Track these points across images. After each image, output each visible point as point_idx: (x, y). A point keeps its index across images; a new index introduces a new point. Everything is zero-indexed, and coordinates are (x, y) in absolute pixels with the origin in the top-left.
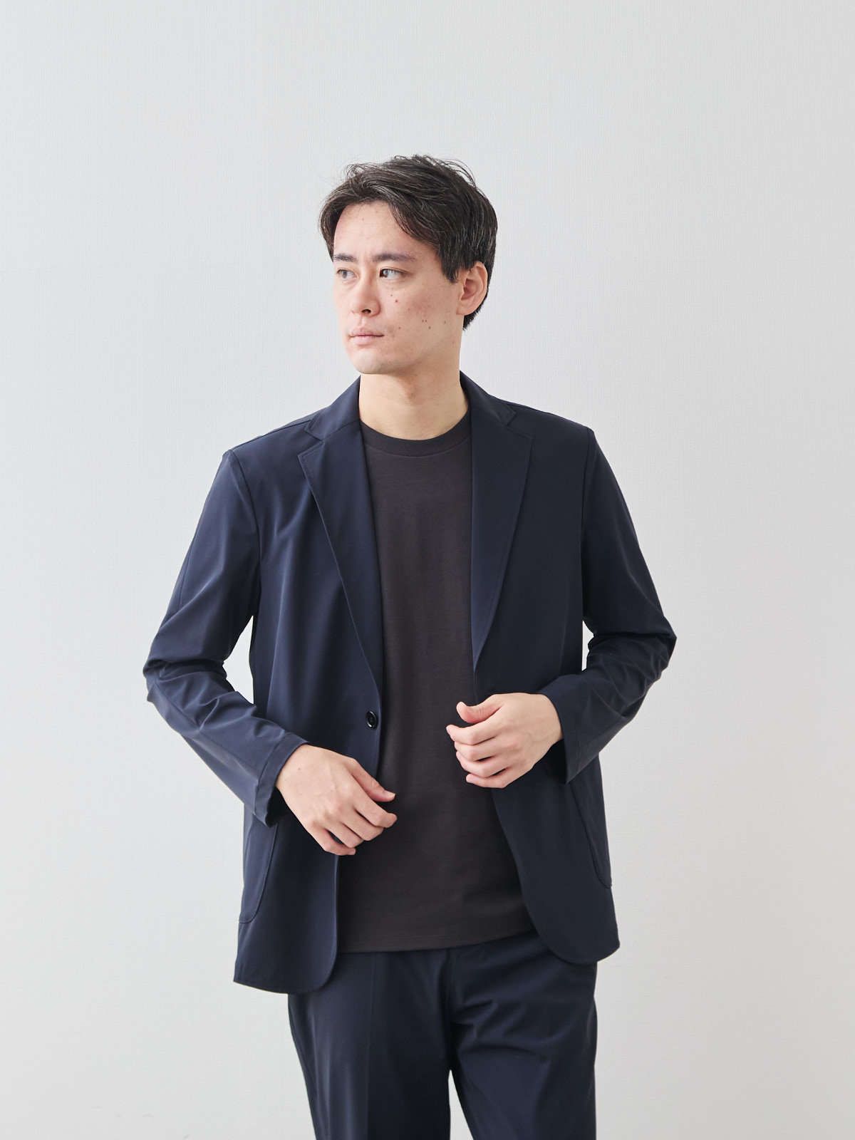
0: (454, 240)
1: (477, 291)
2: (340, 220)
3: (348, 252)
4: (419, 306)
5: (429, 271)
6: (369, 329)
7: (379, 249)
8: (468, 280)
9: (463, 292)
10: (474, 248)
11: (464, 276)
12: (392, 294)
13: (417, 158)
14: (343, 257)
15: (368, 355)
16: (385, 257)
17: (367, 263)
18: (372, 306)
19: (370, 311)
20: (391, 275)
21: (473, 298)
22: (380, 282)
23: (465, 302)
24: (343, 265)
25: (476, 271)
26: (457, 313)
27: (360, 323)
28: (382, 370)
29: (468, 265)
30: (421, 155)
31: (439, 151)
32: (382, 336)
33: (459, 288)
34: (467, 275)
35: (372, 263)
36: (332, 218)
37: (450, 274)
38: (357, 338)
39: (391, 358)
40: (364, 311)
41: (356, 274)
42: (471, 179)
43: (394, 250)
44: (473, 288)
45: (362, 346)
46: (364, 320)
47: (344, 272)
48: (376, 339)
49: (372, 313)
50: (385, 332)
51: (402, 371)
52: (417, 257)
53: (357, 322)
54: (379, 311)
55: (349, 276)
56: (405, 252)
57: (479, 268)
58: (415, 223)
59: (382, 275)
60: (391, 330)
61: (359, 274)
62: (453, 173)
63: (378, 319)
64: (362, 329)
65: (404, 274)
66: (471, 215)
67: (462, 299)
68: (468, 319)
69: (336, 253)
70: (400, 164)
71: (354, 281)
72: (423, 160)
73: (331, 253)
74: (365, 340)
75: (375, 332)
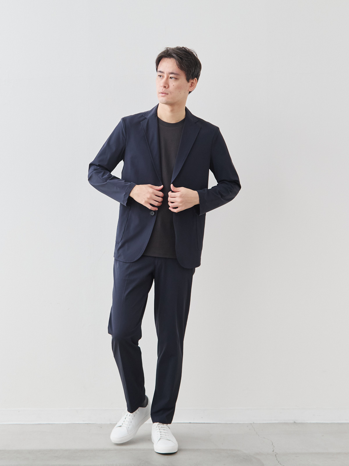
0: (191, 71)
1: (194, 85)
2: (161, 62)
3: (162, 71)
4: (179, 88)
5: (183, 78)
6: (165, 92)
7: (171, 71)
8: (192, 82)
9: (190, 85)
10: (195, 74)
11: (191, 81)
12: (172, 83)
13: (183, 47)
14: (160, 72)
15: (164, 99)
16: (172, 73)
17: (167, 74)
18: (167, 86)
19: (166, 87)
20: (173, 79)
21: (192, 87)
22: (170, 80)
23: (190, 88)
24: (160, 74)
25: (194, 80)
26: (188, 91)
27: (163, 90)
28: (167, 103)
29: (193, 79)
30: (184, 47)
31: (189, 46)
32: (168, 94)
33: (190, 84)
34: (192, 81)
35: (168, 74)
36: (159, 61)
37: (188, 80)
38: (161, 94)
39: (170, 101)
40: (164, 87)
41: (163, 77)
42: (197, 55)
43: (175, 72)
44: (193, 84)
45: (162, 96)
46: (164, 89)
47: (160, 76)
48: (167, 95)
49: (166, 88)
50: (169, 93)
51: (171, 104)
52: (180, 74)
53: (162, 89)
54: (169, 87)
55: (162, 77)
56: (178, 73)
57: (195, 80)
58: (181, 65)
59: (170, 78)
60: (171, 93)
61: (164, 77)
62: (192, 53)
63: (167, 89)
64: (163, 92)
65: (176, 79)
66: (196, 65)
67: (190, 87)
68: (190, 92)
69: (158, 70)
70: (178, 49)
71: (162, 78)
72: (185, 48)
73: (157, 71)
74: (163, 95)
75: (166, 93)
